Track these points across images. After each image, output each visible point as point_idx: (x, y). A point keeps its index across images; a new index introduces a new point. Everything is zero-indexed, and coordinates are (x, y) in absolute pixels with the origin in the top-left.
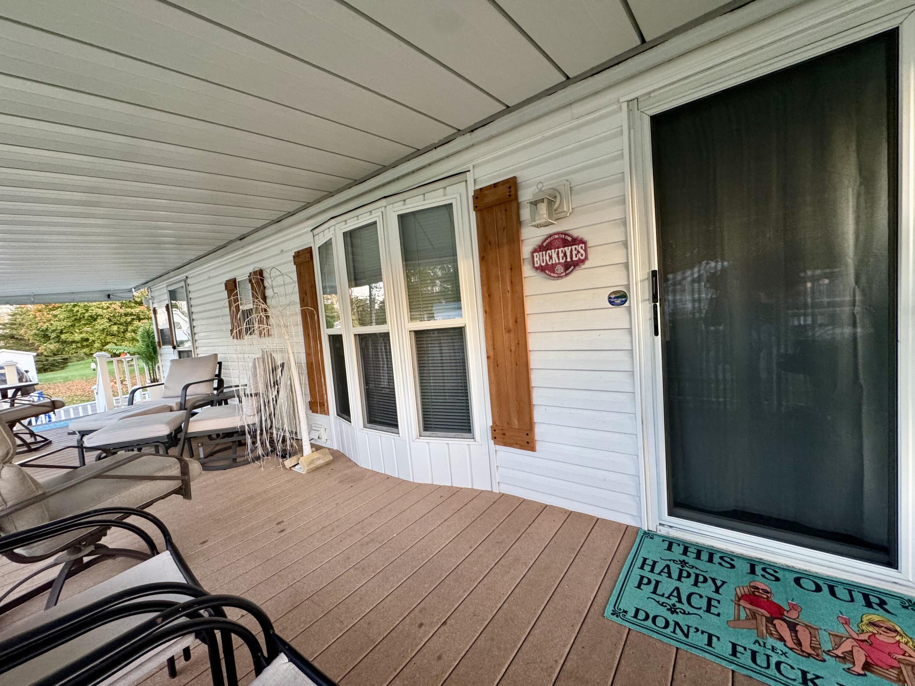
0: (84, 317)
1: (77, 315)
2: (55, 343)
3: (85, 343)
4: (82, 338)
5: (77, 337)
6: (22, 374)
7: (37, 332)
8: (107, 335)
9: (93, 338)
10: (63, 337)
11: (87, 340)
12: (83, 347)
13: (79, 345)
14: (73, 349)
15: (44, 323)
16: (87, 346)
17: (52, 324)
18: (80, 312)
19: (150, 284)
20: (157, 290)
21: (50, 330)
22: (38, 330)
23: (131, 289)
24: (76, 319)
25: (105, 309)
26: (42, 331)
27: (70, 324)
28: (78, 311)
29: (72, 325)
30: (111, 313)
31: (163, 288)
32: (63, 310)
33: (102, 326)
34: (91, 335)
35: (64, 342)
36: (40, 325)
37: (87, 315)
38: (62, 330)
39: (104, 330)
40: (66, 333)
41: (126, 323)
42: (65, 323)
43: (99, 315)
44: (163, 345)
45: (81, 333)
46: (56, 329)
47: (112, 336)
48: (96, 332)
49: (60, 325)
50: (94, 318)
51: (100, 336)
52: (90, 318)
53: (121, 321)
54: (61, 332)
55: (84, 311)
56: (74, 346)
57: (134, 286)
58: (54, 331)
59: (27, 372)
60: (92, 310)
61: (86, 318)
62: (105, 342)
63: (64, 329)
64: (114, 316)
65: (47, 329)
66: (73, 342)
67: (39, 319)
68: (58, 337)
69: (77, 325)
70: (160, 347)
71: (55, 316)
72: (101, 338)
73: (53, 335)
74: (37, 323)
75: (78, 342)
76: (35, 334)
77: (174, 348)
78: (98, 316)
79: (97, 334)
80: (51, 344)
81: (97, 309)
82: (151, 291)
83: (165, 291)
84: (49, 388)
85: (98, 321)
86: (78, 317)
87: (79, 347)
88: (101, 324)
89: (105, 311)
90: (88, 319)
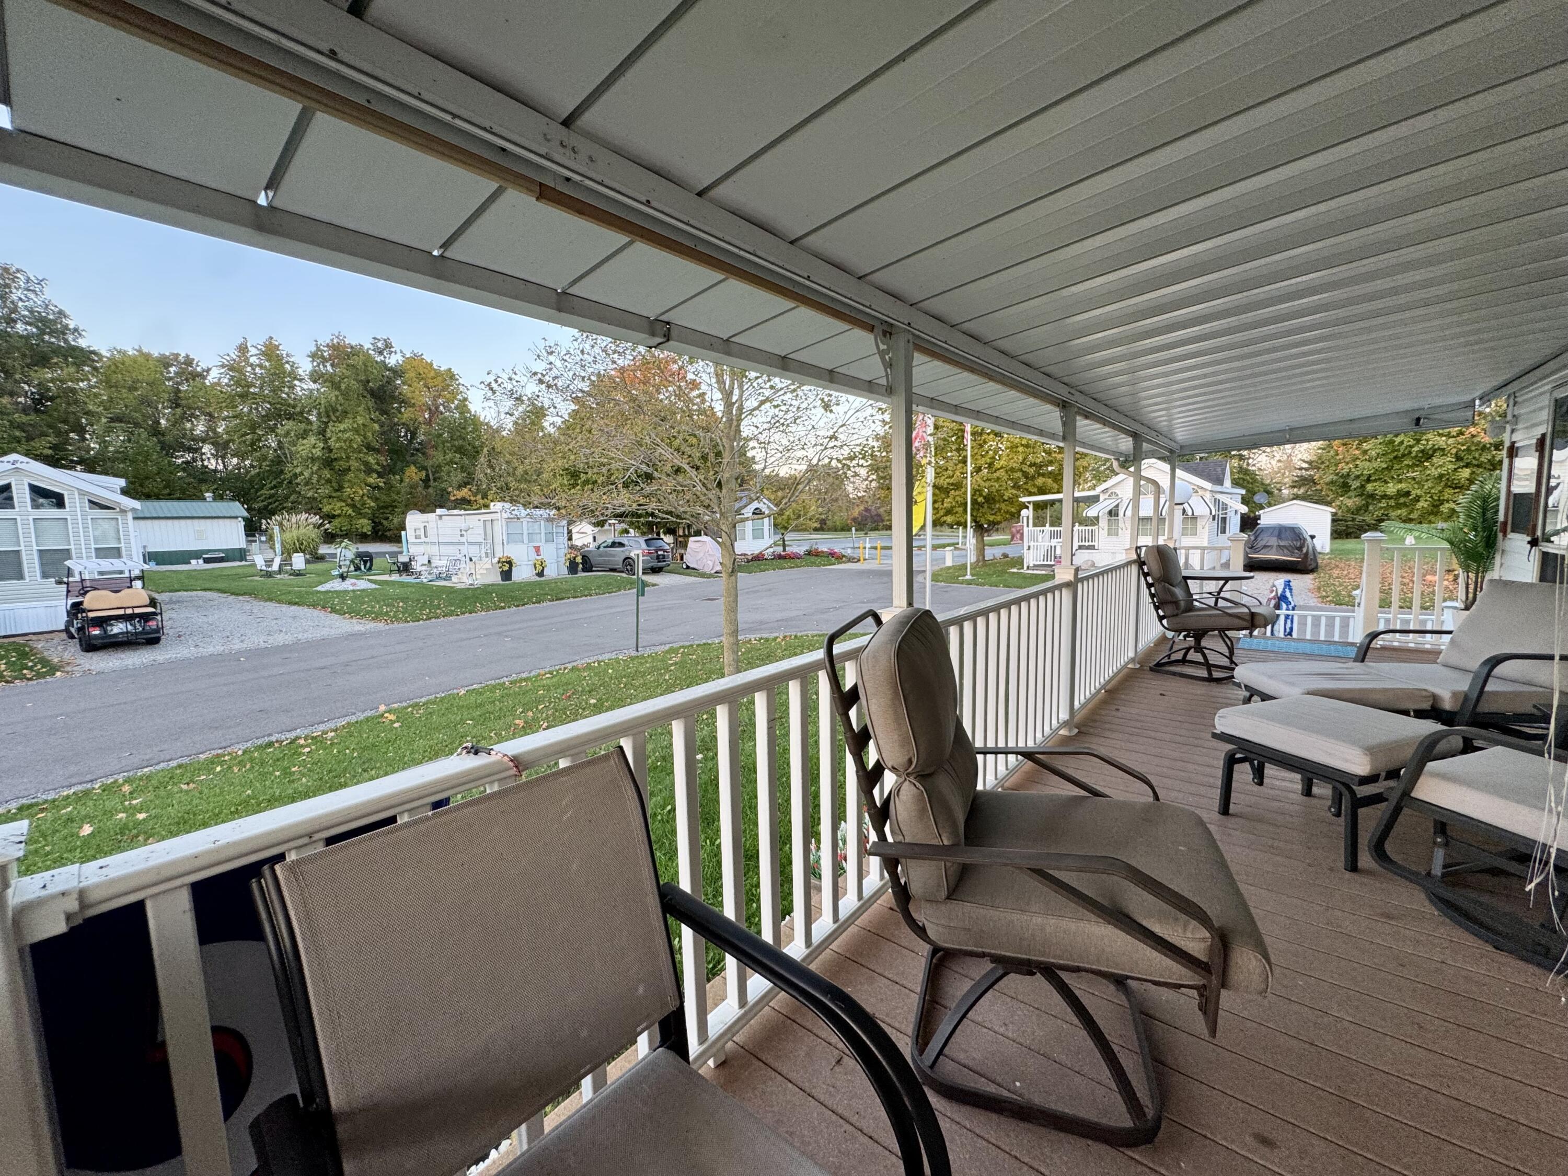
0: (1410, 453)
1: (1398, 450)
2: (1356, 497)
3: (1402, 500)
4: (1398, 491)
5: (1392, 488)
6: (1305, 540)
7: (1335, 478)
8: (1446, 486)
9: (1419, 492)
10: (1369, 487)
11: (1408, 494)
12: (1398, 506)
13: (1392, 503)
14: (1381, 508)
15: (1347, 463)
16: (1405, 505)
17: (1356, 466)
18: (1406, 443)
19: (1510, 389)
20: (1526, 400)
21: (1352, 476)
22: (1337, 474)
23: (1474, 401)
24: (1395, 458)
25: (1453, 437)
26: (1342, 476)
27: (1385, 466)
28: (1402, 442)
29: (1387, 468)
30: (1463, 445)
31: (1541, 394)
32: (1378, 441)
33: (1439, 470)
34: (1416, 486)
35: (1372, 496)
36: (1340, 466)
37: (1416, 449)
38: (1370, 476)
39: (1441, 476)
40: (1375, 481)
41: (1492, 465)
42: (1375, 464)
43: (1439, 449)
44: (1513, 531)
45: (1400, 481)
46: (1362, 474)
47: (1454, 488)
48: (1427, 480)
49: (1366, 468)
50: (1427, 455)
51: (1432, 488)
52: (1420, 455)
53: (1482, 459)
54: (1368, 480)
55: (1412, 442)
56: (1383, 504)
57: (1478, 393)
58: (1357, 477)
59: (1313, 537)
60: (1427, 440)
61: (1414, 454)
62: (1439, 500)
63: (1374, 473)
64: (1468, 450)
65: (1348, 475)
66: (1385, 496)
67: (1341, 457)
68: (1363, 486)
69: (1396, 467)
70: (1505, 535)
71: (1365, 452)
72: (1433, 491)
73: (1355, 484)
74: (1337, 465)
75: (1391, 498)
76: (1332, 482)
77: (1534, 543)
78: (1435, 451)
79: (1429, 484)
80: (1349, 498)
81: (1438, 438)
82: (1515, 403)
83: (1546, 401)
84: (1337, 566)
85: (1435, 460)
86: (1400, 454)
87: (1392, 507)
88: (1441, 465)
89: (1451, 441)
90: (1416, 456)
